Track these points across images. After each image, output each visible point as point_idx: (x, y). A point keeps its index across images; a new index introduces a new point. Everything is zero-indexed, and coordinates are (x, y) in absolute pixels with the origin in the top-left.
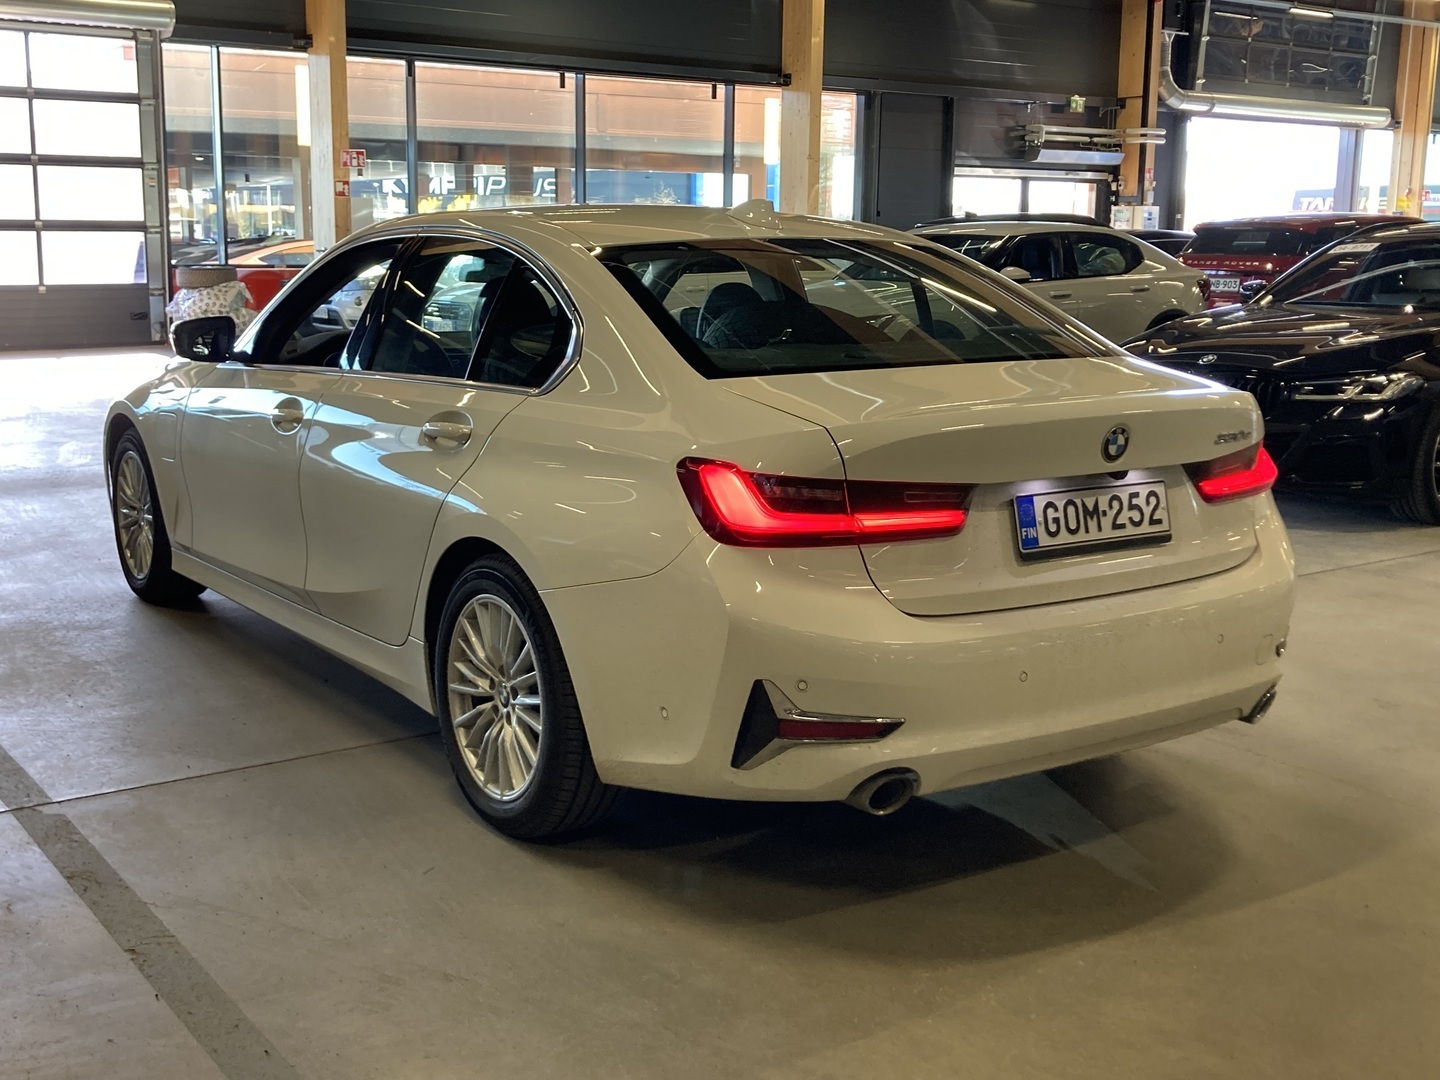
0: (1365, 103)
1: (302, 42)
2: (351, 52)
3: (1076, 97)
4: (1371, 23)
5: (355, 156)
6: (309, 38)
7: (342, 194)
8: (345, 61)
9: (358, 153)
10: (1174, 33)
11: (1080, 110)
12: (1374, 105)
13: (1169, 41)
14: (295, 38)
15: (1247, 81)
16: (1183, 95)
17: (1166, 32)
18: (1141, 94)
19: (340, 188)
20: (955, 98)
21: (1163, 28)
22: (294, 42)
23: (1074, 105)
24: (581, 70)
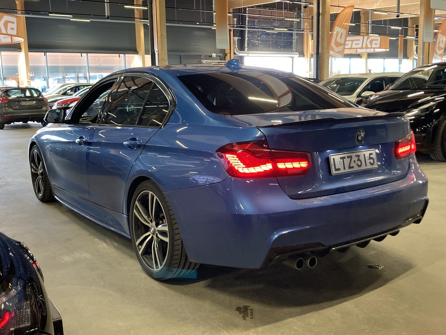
0: (294, 51)
2: (29, 52)
3: (214, 54)
4: (293, 33)
5: (31, 73)
6: (21, 49)
7: (29, 82)
8: (28, 54)
10: (237, 38)
11: (215, 57)
12: (296, 52)
13: (236, 40)
14: (18, 49)
15: (259, 48)
16: (240, 52)
17: (235, 38)
18: (229, 52)
19: (28, 80)
20: (182, 55)
23: (213, 56)
24: (87, 53)
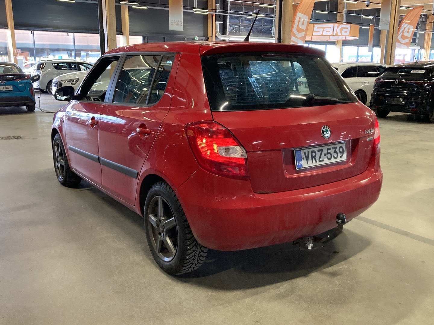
0: (273, 37)
1: (6, 27)
3: (196, 37)
4: (273, 20)
6: (8, 26)
7: (15, 58)
8: (14, 31)
9: (19, 50)
10: (219, 22)
11: (198, 39)
13: (218, 25)
14: (5, 26)
15: (240, 33)
16: (222, 36)
17: (217, 22)
18: (211, 36)
19: (15, 57)
20: (166, 37)
21: (216, 21)
22: (5, 27)
23: (195, 38)
24: (74, 32)
